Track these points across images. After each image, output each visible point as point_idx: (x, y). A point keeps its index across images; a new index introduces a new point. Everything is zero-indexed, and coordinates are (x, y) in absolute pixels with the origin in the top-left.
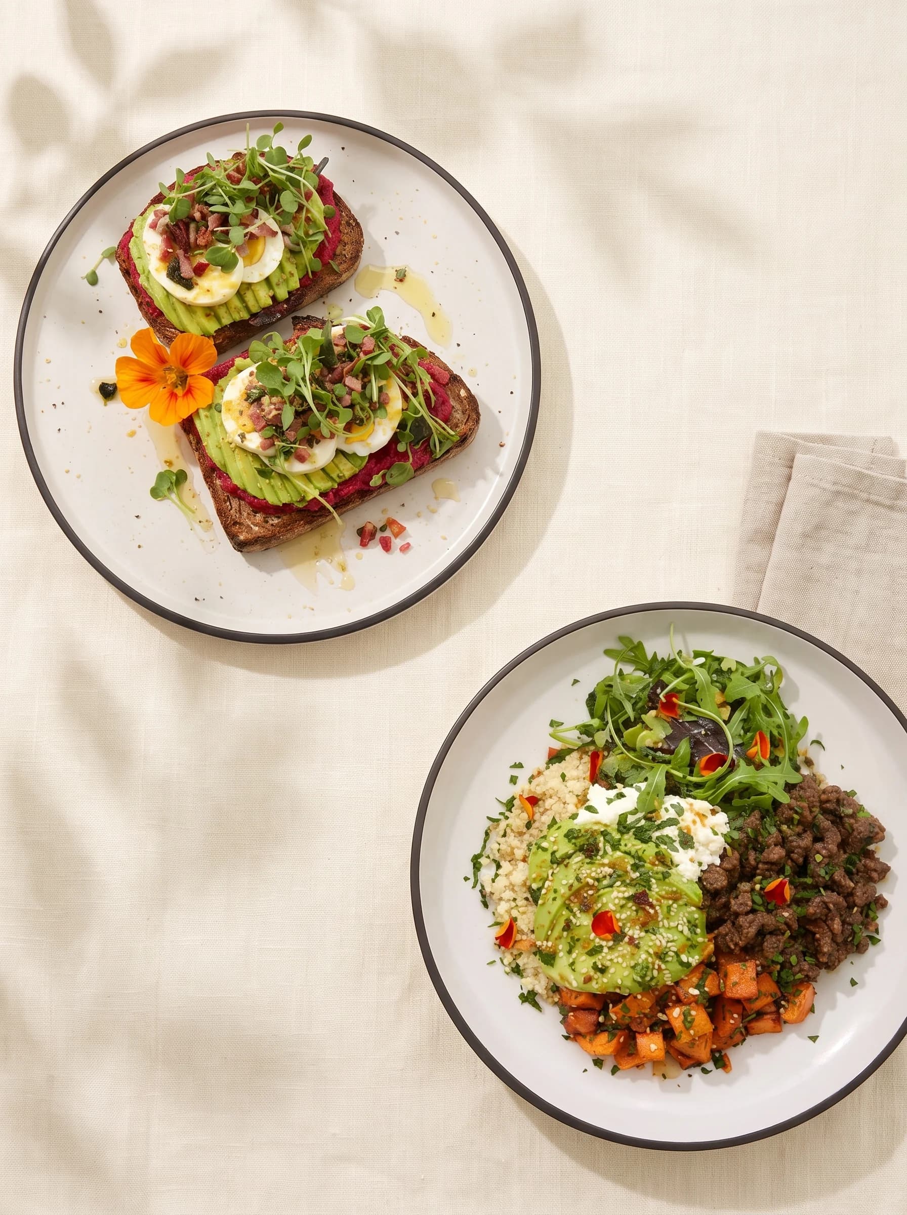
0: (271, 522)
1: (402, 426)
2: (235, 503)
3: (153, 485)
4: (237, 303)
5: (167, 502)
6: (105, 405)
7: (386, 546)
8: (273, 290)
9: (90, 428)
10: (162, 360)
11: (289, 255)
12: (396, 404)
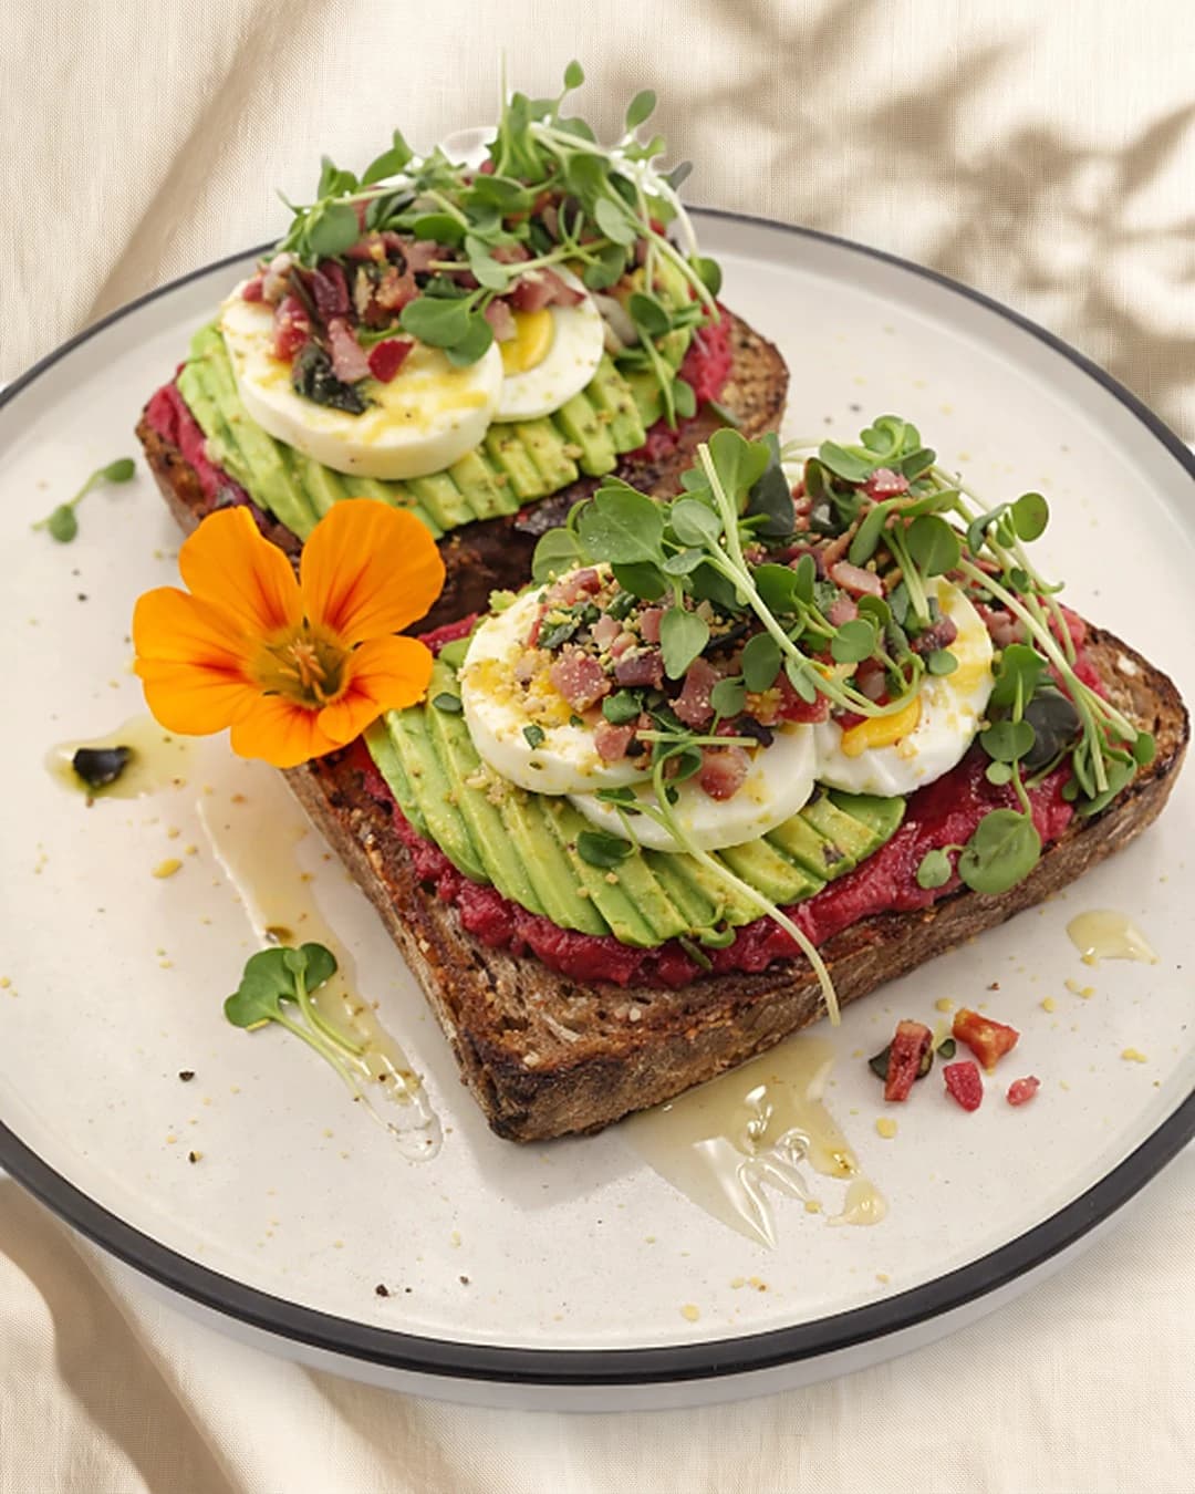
0: (619, 1013)
1: (996, 710)
2: (506, 971)
3: (235, 990)
4: (479, 468)
5: (276, 1035)
6: (90, 803)
7: (966, 1094)
8: (579, 444)
9: (45, 860)
10: (274, 617)
11: (613, 372)
12: (974, 649)
